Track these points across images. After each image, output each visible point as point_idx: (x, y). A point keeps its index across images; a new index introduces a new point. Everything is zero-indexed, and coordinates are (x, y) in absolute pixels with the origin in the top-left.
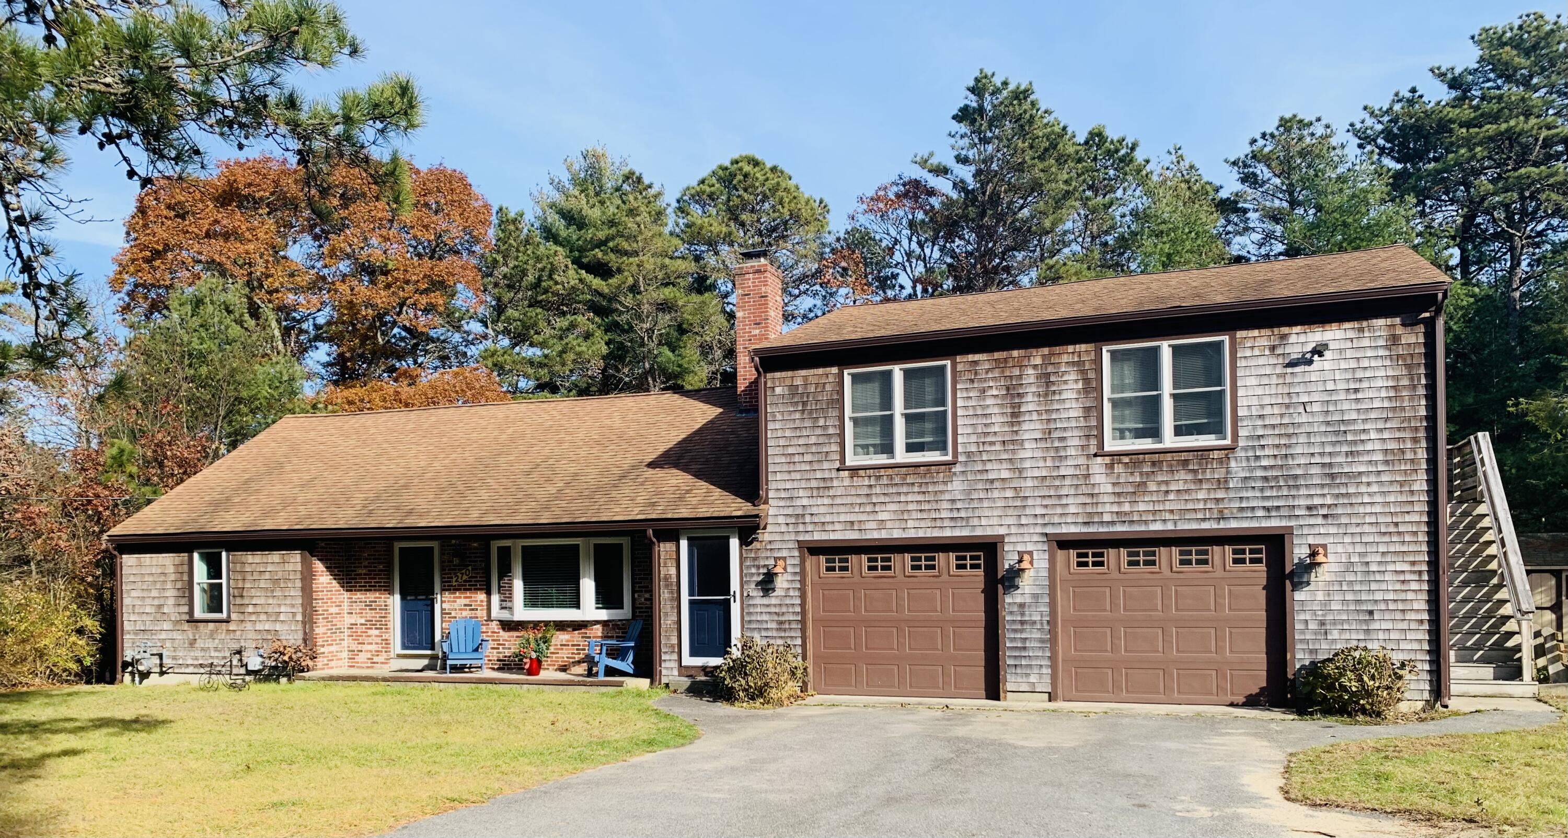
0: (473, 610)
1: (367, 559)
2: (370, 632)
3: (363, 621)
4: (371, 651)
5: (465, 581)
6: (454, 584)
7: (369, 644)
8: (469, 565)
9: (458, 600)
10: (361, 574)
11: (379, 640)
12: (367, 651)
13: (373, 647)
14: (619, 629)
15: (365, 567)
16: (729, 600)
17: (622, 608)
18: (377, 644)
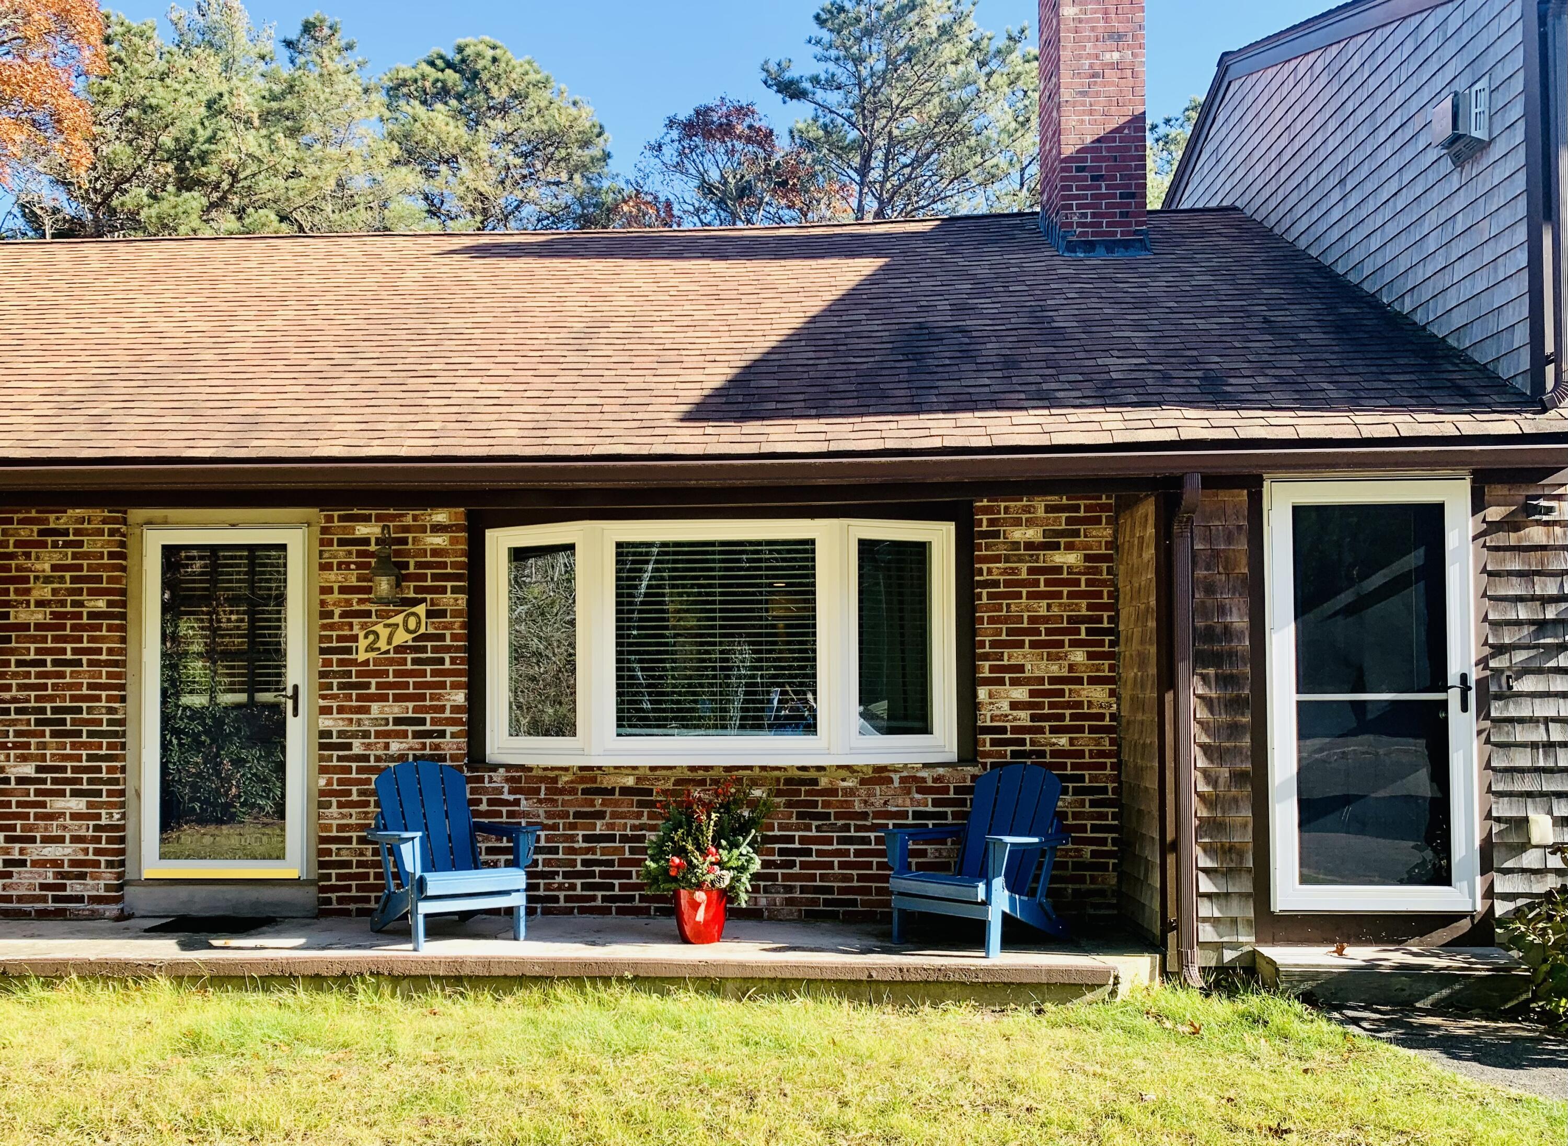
0: (428, 734)
1: (48, 580)
2: (57, 804)
3: (28, 770)
4: (55, 863)
5: (399, 649)
6: (362, 656)
7: (46, 840)
8: (415, 602)
9: (375, 707)
10: (26, 627)
11: (85, 829)
12: (41, 863)
13: (64, 852)
14: (922, 790)
15: (40, 604)
16: (1444, 704)
17: (926, 729)
18: (76, 839)
